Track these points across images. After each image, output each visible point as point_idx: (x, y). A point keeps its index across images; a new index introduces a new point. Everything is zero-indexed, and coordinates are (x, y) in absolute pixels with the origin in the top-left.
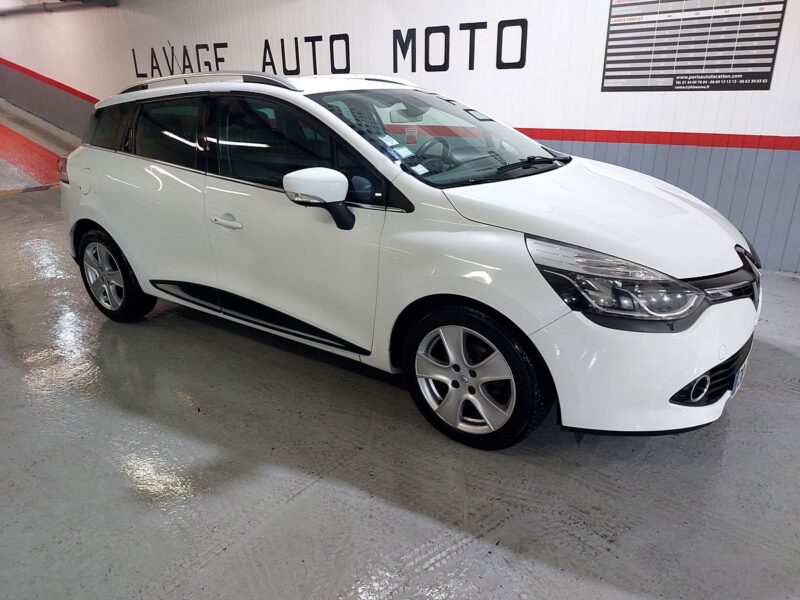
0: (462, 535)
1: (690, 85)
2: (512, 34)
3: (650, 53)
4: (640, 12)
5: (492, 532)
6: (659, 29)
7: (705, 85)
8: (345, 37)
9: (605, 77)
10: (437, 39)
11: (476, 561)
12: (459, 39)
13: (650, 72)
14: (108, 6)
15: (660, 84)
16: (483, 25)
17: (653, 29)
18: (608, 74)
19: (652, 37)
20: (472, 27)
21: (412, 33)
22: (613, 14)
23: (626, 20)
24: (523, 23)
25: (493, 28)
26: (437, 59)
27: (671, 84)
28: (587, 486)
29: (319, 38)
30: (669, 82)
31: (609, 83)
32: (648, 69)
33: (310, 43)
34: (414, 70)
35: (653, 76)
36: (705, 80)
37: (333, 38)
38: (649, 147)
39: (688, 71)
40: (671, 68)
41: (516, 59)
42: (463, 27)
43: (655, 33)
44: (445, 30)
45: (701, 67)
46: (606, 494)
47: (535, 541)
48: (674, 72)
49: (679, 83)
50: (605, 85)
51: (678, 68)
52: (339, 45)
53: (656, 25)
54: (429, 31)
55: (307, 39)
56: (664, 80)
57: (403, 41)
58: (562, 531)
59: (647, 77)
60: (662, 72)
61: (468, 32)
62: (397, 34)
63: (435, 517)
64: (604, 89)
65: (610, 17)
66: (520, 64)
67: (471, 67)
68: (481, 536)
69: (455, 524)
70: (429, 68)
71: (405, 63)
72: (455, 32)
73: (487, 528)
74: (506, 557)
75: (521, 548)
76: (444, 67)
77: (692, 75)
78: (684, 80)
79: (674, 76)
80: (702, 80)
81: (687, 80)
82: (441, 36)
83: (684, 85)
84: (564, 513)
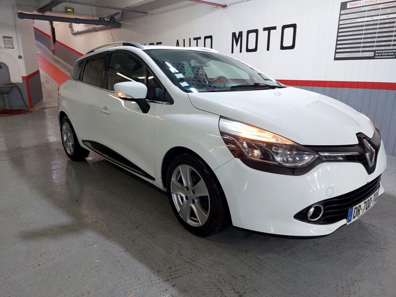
0: (157, 278)
1: (383, 55)
2: (289, 32)
3: (361, 39)
4: (356, 17)
5: (175, 279)
6: (366, 25)
7: (393, 55)
8: (211, 37)
9: (336, 53)
10: (252, 36)
11: (156, 293)
12: (263, 35)
13: (361, 49)
14: (117, 28)
15: (367, 56)
16: (274, 28)
17: (363, 26)
18: (338, 51)
19: (362, 30)
20: (269, 29)
21: (241, 34)
22: (341, 19)
23: (348, 22)
24: (294, 26)
25: (279, 29)
26: (252, 46)
27: (373, 55)
28: (245, 264)
29: (200, 38)
30: (372, 54)
31: (338, 56)
32: (360, 47)
33: (196, 41)
34: (241, 52)
35: (362, 51)
36: (393, 52)
37: (206, 38)
38: (360, 90)
39: (383, 48)
40: (373, 46)
41: (290, 44)
42: (265, 29)
43: (364, 28)
44: (256, 31)
45: (390, 45)
46: (254, 270)
47: (195, 288)
48: (374, 49)
49: (377, 54)
50: (336, 57)
51: (377, 46)
52: (208, 40)
53: (365, 24)
54: (249, 32)
55: (194, 39)
56: (369, 53)
57: (237, 38)
58: (215, 285)
59: (359, 52)
60: (367, 49)
61: (267, 31)
62: (234, 34)
63: (150, 267)
64: (336, 59)
65: (340, 20)
66: (292, 47)
67: (268, 49)
68: (168, 280)
69: (158, 272)
70: (248, 50)
71: (237, 48)
72: (261, 32)
73: (173, 277)
74: (173, 294)
75: (186, 290)
76: (255, 50)
77: (385, 50)
78: (380, 53)
79: (374, 51)
80: (391, 52)
81: (382, 53)
82: (254, 34)
83: (380, 56)
84: (221, 276)
